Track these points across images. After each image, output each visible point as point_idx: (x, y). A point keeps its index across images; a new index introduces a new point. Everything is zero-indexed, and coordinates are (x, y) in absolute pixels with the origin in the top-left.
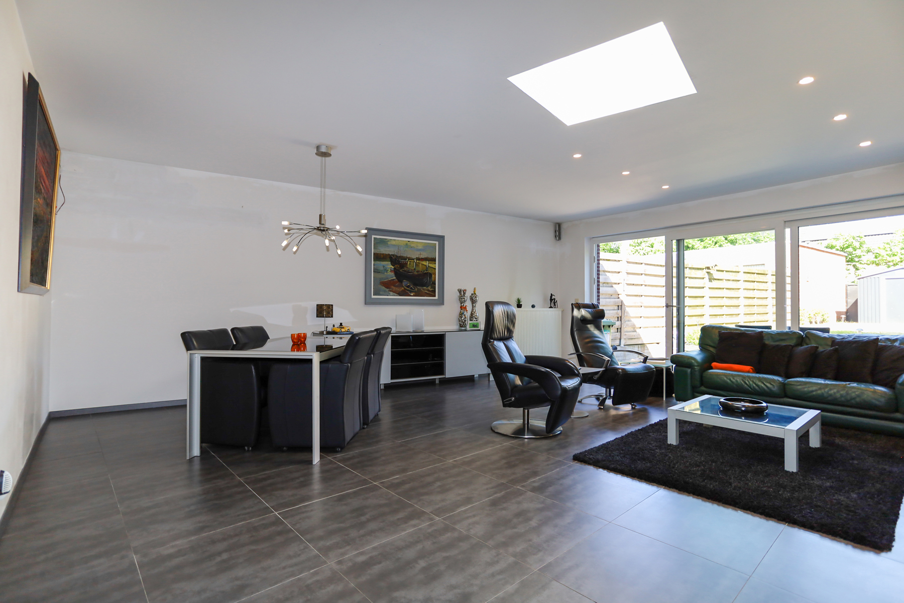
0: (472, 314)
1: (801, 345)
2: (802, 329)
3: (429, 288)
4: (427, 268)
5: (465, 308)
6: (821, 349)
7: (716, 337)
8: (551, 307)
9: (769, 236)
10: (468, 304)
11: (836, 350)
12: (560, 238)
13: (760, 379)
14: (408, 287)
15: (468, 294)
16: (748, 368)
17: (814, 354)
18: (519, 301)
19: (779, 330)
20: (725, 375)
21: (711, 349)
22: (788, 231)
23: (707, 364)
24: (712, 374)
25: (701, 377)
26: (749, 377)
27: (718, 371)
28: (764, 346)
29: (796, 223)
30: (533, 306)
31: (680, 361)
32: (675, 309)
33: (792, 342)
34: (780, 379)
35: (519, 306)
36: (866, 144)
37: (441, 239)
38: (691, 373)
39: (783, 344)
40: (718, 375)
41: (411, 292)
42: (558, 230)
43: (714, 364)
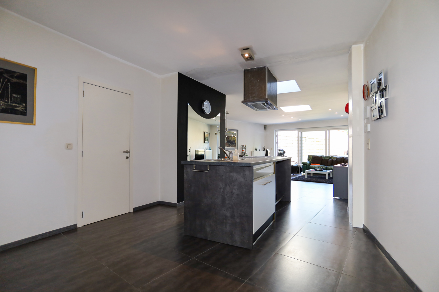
0: (245, 152)
1: (330, 159)
2: (331, 156)
3: (234, 145)
4: (234, 139)
5: (244, 151)
6: (334, 160)
7: (312, 158)
8: (264, 150)
9: (323, 132)
10: (244, 149)
11: (336, 160)
12: (266, 129)
13: (321, 166)
14: (230, 145)
15: (244, 147)
16: (319, 164)
17: (332, 161)
18: (256, 149)
19: (326, 156)
20: (314, 166)
21: (310, 161)
22: (328, 131)
23: (310, 164)
24: (311, 166)
25: (309, 167)
26: (319, 166)
27: (312, 165)
28: (322, 159)
29: (329, 130)
30: (259, 150)
31: (304, 164)
32: (300, 151)
33: (328, 158)
34: (326, 166)
35: (256, 150)
36: (342, 116)
37: (237, 131)
38: (307, 166)
39: (326, 159)
40: (312, 166)
41: (230, 146)
42: (265, 127)
43: (311, 164)
